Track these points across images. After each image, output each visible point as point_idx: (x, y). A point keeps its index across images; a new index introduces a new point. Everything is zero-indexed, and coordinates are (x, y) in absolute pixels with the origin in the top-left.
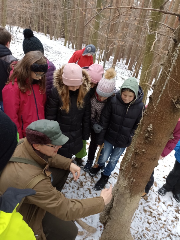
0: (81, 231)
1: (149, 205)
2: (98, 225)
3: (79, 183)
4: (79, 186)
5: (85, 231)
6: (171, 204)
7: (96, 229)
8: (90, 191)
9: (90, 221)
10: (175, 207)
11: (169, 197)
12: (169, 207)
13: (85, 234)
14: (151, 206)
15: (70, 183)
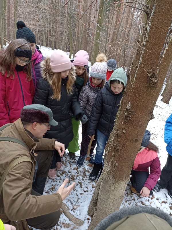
0: (68, 223)
1: (142, 201)
2: (85, 217)
3: (71, 176)
4: (70, 180)
5: (72, 223)
6: (166, 201)
7: (83, 222)
8: (81, 184)
9: (78, 214)
10: (169, 204)
11: (164, 194)
12: (163, 203)
13: (72, 226)
14: (144, 202)
15: (61, 176)
